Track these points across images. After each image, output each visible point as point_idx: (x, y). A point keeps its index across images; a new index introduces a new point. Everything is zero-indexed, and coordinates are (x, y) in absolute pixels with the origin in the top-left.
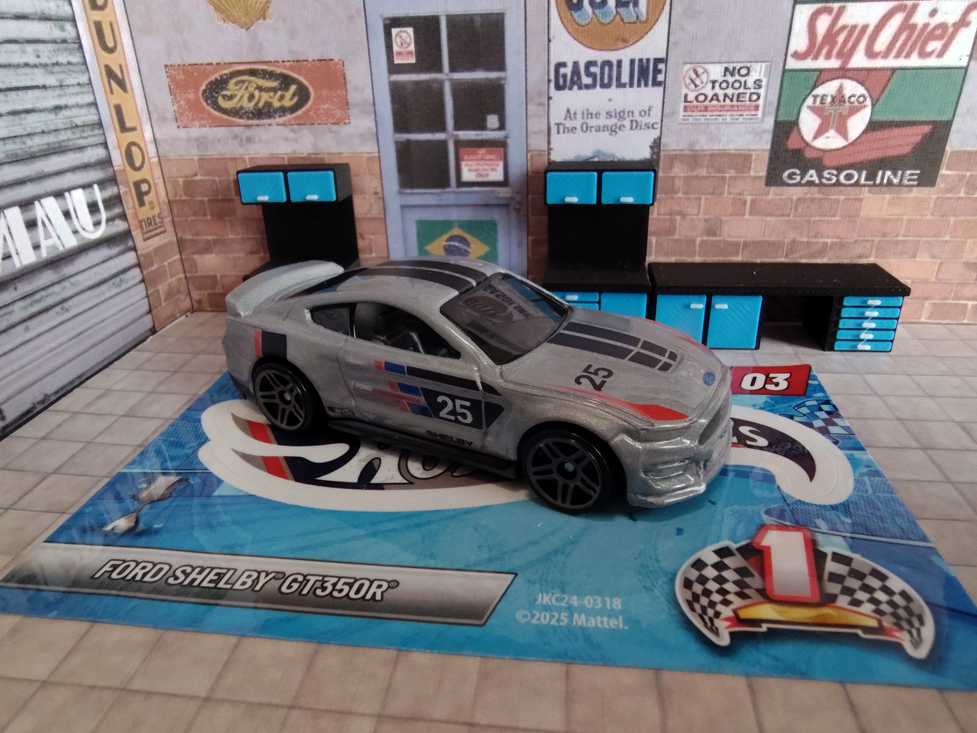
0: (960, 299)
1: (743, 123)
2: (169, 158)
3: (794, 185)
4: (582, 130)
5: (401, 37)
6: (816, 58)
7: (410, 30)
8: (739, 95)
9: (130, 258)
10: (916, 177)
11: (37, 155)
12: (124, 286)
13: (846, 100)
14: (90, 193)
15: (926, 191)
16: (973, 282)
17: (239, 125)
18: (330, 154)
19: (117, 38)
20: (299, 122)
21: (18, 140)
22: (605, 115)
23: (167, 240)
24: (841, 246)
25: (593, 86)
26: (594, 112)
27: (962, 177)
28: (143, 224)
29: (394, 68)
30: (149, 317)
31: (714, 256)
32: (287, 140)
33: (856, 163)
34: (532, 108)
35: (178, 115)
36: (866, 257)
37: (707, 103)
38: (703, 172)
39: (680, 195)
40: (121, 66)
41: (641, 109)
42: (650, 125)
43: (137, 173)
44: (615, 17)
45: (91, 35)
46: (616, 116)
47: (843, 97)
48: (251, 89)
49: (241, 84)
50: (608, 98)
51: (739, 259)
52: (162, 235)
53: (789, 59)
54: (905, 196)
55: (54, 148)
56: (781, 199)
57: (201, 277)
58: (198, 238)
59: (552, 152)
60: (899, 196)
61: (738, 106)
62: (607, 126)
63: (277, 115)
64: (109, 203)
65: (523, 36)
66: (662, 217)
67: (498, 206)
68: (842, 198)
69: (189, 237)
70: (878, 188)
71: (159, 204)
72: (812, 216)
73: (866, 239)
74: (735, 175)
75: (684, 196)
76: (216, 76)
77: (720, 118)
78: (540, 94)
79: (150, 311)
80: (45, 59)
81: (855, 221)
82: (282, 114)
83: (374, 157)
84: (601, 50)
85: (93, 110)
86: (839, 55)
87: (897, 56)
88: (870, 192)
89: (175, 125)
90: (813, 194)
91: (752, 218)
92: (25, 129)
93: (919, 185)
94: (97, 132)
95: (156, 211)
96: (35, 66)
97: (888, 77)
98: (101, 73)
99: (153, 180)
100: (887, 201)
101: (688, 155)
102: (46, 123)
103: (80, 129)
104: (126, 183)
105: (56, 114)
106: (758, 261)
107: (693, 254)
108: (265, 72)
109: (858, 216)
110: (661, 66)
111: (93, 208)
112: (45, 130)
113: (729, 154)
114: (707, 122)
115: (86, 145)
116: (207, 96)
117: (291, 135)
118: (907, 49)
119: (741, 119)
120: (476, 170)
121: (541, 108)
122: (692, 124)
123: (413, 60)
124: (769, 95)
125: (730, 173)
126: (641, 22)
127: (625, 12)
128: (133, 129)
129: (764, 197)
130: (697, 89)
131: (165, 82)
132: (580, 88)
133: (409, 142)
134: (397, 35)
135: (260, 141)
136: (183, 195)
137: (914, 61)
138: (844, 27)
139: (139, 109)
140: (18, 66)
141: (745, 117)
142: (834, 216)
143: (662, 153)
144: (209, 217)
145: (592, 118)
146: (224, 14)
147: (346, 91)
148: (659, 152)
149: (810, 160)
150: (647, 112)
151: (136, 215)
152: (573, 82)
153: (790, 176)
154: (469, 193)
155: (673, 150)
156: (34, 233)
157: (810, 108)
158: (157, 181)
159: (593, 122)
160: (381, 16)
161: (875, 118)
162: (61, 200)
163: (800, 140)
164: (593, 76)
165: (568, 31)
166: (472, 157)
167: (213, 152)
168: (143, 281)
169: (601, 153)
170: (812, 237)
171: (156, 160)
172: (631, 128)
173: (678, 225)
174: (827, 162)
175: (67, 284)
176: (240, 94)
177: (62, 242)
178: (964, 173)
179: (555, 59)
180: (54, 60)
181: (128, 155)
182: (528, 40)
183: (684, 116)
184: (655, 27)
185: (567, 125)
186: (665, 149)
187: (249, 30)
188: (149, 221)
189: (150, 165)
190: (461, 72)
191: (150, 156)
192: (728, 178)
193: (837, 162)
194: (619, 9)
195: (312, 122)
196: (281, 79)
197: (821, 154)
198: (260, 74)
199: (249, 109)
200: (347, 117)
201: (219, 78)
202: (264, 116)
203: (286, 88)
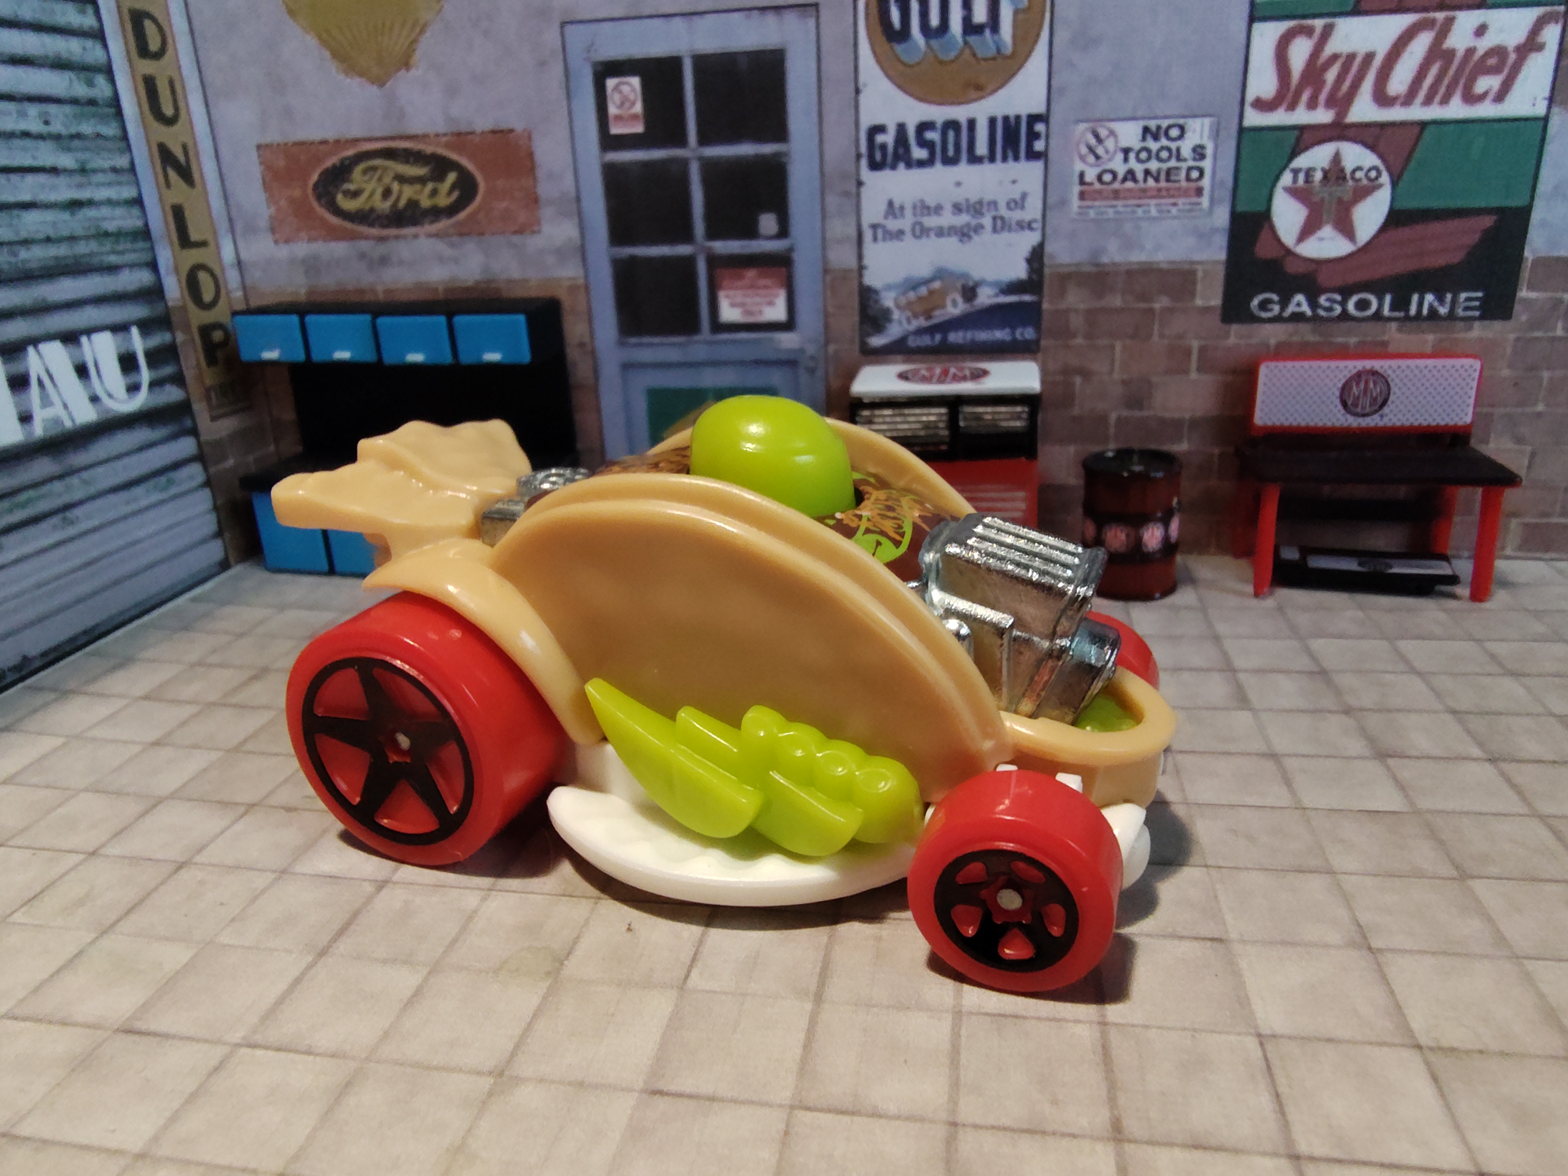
1: (1177, 217)
2: (260, 291)
3: (1270, 320)
4: (914, 235)
5: (620, 92)
6: (1292, 107)
7: (636, 81)
8: (1169, 172)
9: (186, 446)
10: (1477, 303)
11: (37, 274)
12: (174, 491)
13: (1348, 176)
14: (124, 339)
15: (1495, 327)
17: (367, 238)
18: (509, 281)
19: (181, 104)
20: (462, 231)
22: (951, 209)
23: (254, 422)
25: (931, 162)
26: (933, 206)
27: (1556, 303)
28: (214, 393)
29: (609, 142)
30: (216, 544)
31: (1137, 441)
33: (1373, 282)
34: (832, 200)
35: (275, 223)
37: (1117, 185)
38: (1116, 301)
39: (1079, 341)
40: (185, 148)
41: (1010, 198)
42: (1025, 225)
43: (206, 313)
44: (962, 50)
45: (137, 94)
46: (968, 211)
47: (1342, 170)
48: (387, 180)
49: (372, 173)
50: (955, 181)
51: (1183, 447)
52: (246, 414)
53: (1248, 110)
54: (1462, 335)
55: (66, 266)
56: (1250, 345)
59: (865, 272)
60: (1451, 336)
61: (1168, 190)
62: (955, 228)
63: (427, 221)
64: (154, 357)
65: (816, 85)
66: (1051, 378)
67: (780, 363)
68: (1353, 339)
70: (1413, 324)
74: (1170, 305)
75: (1086, 342)
76: (335, 160)
77: (1140, 211)
78: (844, 177)
79: (220, 534)
80: (57, 127)
82: (434, 218)
83: (578, 285)
84: (941, 104)
85: (136, 211)
86: (1331, 102)
87: (1427, 102)
88: (1400, 330)
89: (270, 238)
90: (1304, 335)
91: (1202, 376)
92: (17, 233)
93: (1482, 318)
94: (141, 244)
95: (235, 375)
96: (40, 137)
97: (1415, 137)
98: (152, 155)
100: (1430, 344)
101: (1088, 274)
102: (54, 224)
103: (112, 239)
104: (187, 328)
105: (73, 213)
107: (1105, 438)
108: (408, 153)
110: (1040, 127)
111: (128, 363)
112: (52, 234)
113: (1158, 270)
114: (1118, 216)
115: (120, 263)
116: (320, 193)
117: (448, 252)
118: (1443, 89)
119: (1174, 211)
120: (743, 305)
121: (845, 201)
122: (1094, 221)
123: (640, 128)
124: (1218, 170)
125: (1161, 303)
126: (1003, 55)
127: (979, 43)
128: (203, 244)
129: (1221, 342)
130: (1099, 162)
131: (256, 171)
132: (909, 165)
133: (633, 259)
134: (616, 88)
135: (401, 263)
137: (1456, 109)
138: (1335, 57)
139: (215, 213)
140: (10, 136)
141: (1181, 207)
143: (1047, 271)
145: (929, 214)
146: (346, 64)
147: (535, 179)
148: (1042, 269)
149: (1294, 277)
150: (1020, 203)
151: (201, 378)
152: (897, 158)
153: (1264, 305)
154: (734, 342)
155: (1062, 265)
156: (23, 396)
157: (1288, 190)
159: (931, 221)
160: (589, 60)
161: (1399, 206)
162: (71, 347)
163: (1276, 243)
164: (929, 145)
165: (887, 76)
166: (736, 283)
167: (328, 281)
168: (207, 484)
169: (946, 271)
171: (239, 291)
172: (995, 230)
173: (1077, 391)
174: (1323, 279)
175: (74, 480)
176: (369, 188)
177: (70, 414)
178: (1559, 295)
179: (867, 121)
180: (73, 130)
181: (192, 285)
182: (825, 92)
183: (1080, 207)
184: (1028, 64)
185: (889, 227)
186: (1050, 263)
187: (384, 87)
188: (223, 390)
189: (230, 303)
190: (716, 145)
191: (230, 288)
192: (1158, 309)
193: (1340, 282)
194: (968, 38)
195: (482, 231)
196: (432, 164)
197: (1310, 268)
198: (401, 156)
199: (384, 211)
200: (536, 222)
201: (338, 164)
202: (406, 223)
203: (441, 178)
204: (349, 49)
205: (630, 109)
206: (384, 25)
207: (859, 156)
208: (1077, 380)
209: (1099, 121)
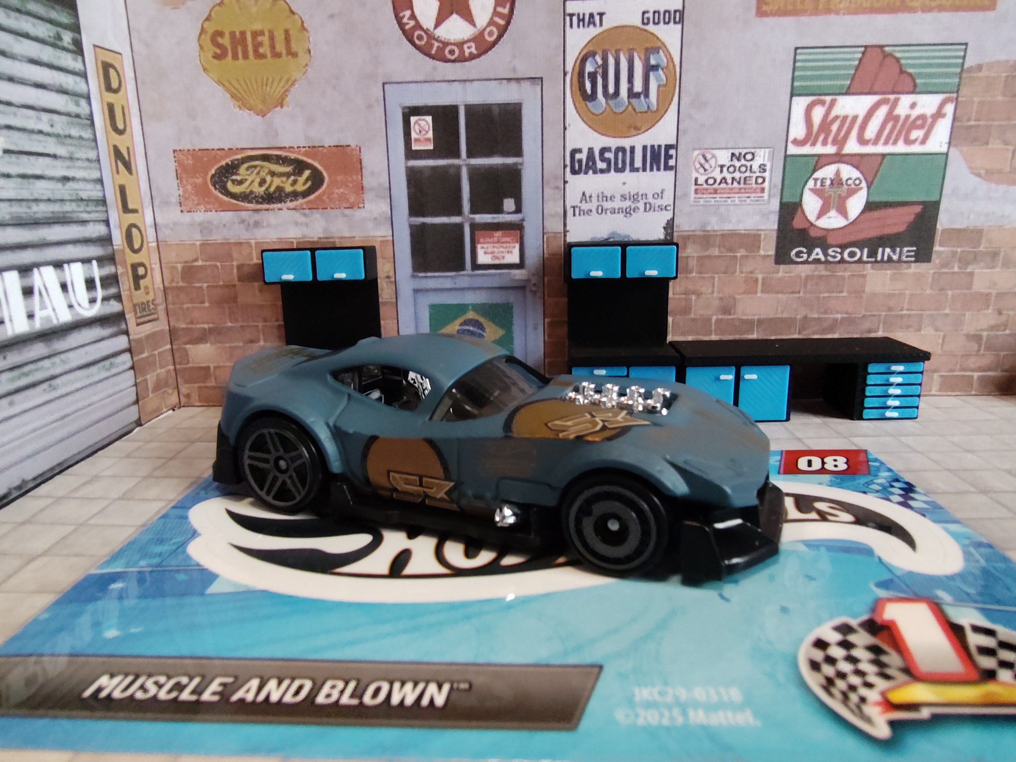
0: (965, 370)
1: (750, 205)
2: (169, 243)
3: (802, 263)
4: (598, 213)
5: (419, 125)
6: (814, 144)
7: (429, 119)
8: (745, 178)
9: (122, 342)
10: (913, 254)
11: (41, 221)
12: (114, 371)
13: (844, 183)
14: (88, 268)
15: (922, 267)
16: (975, 353)
18: (342, 238)
19: (128, 122)
20: (312, 206)
21: (24, 204)
22: (620, 198)
23: (158, 329)
24: (850, 321)
25: (608, 170)
26: (609, 196)
27: (954, 253)
28: (137, 308)
29: (410, 154)
30: (135, 408)
31: (730, 335)
32: (296, 224)
33: (858, 241)
34: (548, 192)
35: (182, 200)
36: (875, 332)
37: (716, 186)
38: (715, 252)
39: (694, 274)
40: (128, 148)
41: (654, 192)
42: (663, 207)
43: (135, 255)
44: (627, 107)
45: (104, 114)
46: (630, 199)
47: (841, 180)
49: (253, 169)
50: (622, 182)
51: (754, 336)
52: (154, 323)
53: (790, 146)
54: (905, 271)
55: (58, 218)
56: (790, 278)
57: (193, 368)
58: (193, 326)
59: (568, 234)
60: (899, 271)
61: (745, 189)
62: (622, 209)
63: (288, 200)
64: (106, 282)
65: (540, 124)
66: (677, 296)
67: (515, 288)
68: (847, 274)
69: (184, 326)
70: (880, 264)
71: (154, 289)
72: (820, 293)
73: (873, 313)
74: (746, 254)
75: (698, 275)
76: (228, 161)
77: (729, 200)
78: (556, 178)
79: (137, 402)
80: (58, 129)
81: (861, 297)
82: (293, 198)
83: (387, 241)
84: (615, 137)
85: (99, 187)
86: (834, 142)
87: (886, 143)
88: (872, 268)
89: (178, 209)
90: (820, 271)
91: (765, 296)
92: (32, 194)
93: (916, 261)
94: (100, 208)
95: (150, 297)
96: (48, 134)
97: (879, 162)
98: (109, 151)
99: (150, 265)
100: (889, 276)
101: (699, 236)
102: (53, 191)
103: (85, 203)
104: (124, 264)
105: (64, 185)
106: (773, 338)
107: (709, 332)
108: (278, 157)
109: (864, 292)
110: (672, 152)
111: (90, 284)
112: (52, 198)
113: (739, 234)
114: (716, 203)
115: (88, 219)
116: (216, 181)
117: (302, 219)
118: (894, 137)
119: (748, 200)
120: (492, 253)
121: (557, 191)
122: (703, 205)
123: (431, 147)
124: (773, 178)
125: (741, 253)
126: (652, 112)
127: (637, 103)
128: (135, 211)
129: (775, 276)
130: (706, 172)
131: (172, 166)
132: (595, 172)
133: (424, 225)
134: (416, 123)
135: (269, 226)
136: (180, 280)
137: (901, 148)
138: (837, 117)
139: (142, 192)
140: (32, 132)
141: (752, 198)
142: (841, 292)
143: (675, 234)
144: (207, 304)
145: (607, 200)
146: (241, 102)
147: (362, 176)
148: (673, 233)
149: (815, 239)
150: (660, 195)
151: (131, 297)
152: (588, 167)
153: (798, 254)
154: (486, 275)
155: (686, 231)
156: (30, 301)
157: (811, 190)
158: (153, 266)
159: (608, 205)
160: (400, 105)
161: (871, 200)
162: (59, 271)
163: (805, 219)
164: (608, 161)
165: (583, 120)
166: (488, 240)
167: (217, 237)
168: (132, 368)
169: (617, 234)
170: (822, 314)
171: (154, 244)
172: (645, 210)
173: (693, 304)
174: (831, 240)
175: (56, 359)
176: (250, 179)
177: (56, 315)
178: (954, 249)
179: (570, 146)
180: (67, 133)
181: (129, 237)
182: (545, 128)
183: (695, 198)
184: (665, 116)
185: (582, 208)
186: (678, 230)
187: (265, 117)
188: (143, 306)
189: (148, 250)
190: (478, 157)
191: (149, 240)
192: (739, 257)
193: (839, 241)
194: (630, 100)
195: (325, 206)
196: (295, 165)
197: (823, 234)
198: (273, 159)
199: (259, 193)
200: (361, 201)
201: (230, 164)
202: (274, 201)
203: (300, 173)
204: (243, 92)
205: (424, 135)
206: (268, 79)
207: (565, 166)
208: (694, 297)
209: (706, 149)
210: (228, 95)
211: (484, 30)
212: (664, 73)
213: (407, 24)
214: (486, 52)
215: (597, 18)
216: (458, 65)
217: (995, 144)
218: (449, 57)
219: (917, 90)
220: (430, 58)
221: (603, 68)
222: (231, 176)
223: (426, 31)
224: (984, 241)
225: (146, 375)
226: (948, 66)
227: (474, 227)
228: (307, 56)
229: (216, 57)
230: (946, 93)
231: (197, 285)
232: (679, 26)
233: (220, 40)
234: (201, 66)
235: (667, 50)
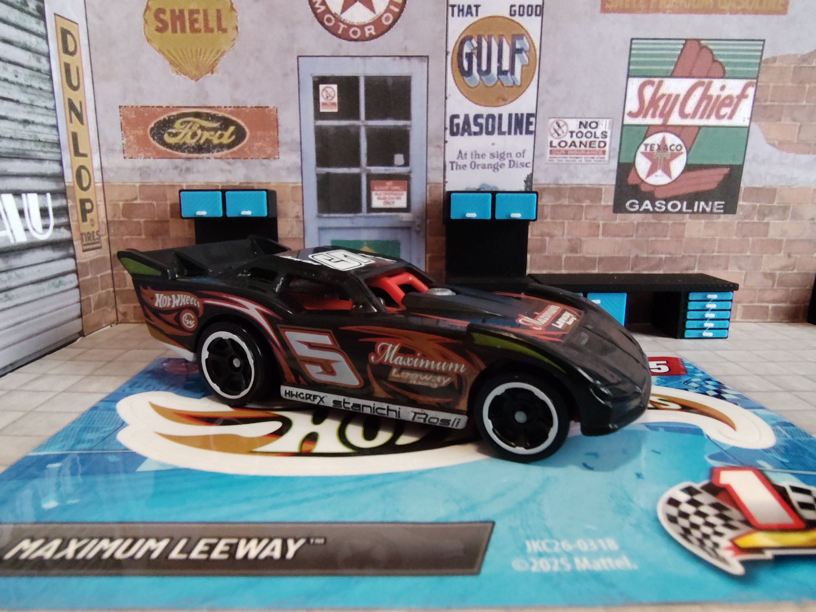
0: (763, 302)
1: (593, 164)
2: (113, 184)
3: (634, 212)
4: (471, 167)
5: (327, 91)
6: (645, 116)
7: (335, 87)
8: (590, 143)
9: (69, 264)
10: (722, 207)
11: (3, 155)
12: (62, 288)
13: (669, 148)
14: (43, 199)
15: (729, 218)
16: (770, 288)
17: (180, 158)
18: (260, 183)
19: (81, 81)
20: (235, 156)
22: (489, 156)
23: (101, 256)
24: (672, 260)
25: (480, 133)
26: (481, 154)
27: (754, 207)
28: (84, 237)
29: (319, 115)
30: (79, 321)
31: (576, 270)
33: (679, 196)
34: (431, 149)
35: (125, 148)
36: (692, 270)
37: (567, 148)
38: (566, 202)
39: (548, 220)
40: (81, 103)
41: (517, 152)
42: (524, 164)
43: (83, 192)
44: (497, 82)
45: (61, 71)
46: (497, 157)
47: (666, 146)
49: (186, 124)
50: (492, 143)
51: (596, 271)
52: (98, 250)
53: (626, 117)
54: (716, 221)
55: (19, 154)
56: (625, 224)
57: (130, 290)
59: (447, 184)
60: (711, 221)
61: (590, 151)
62: (491, 165)
63: (216, 151)
64: (58, 212)
65: (426, 94)
66: (535, 238)
67: (402, 228)
68: (670, 222)
70: (696, 215)
71: (99, 223)
72: (649, 237)
73: (690, 255)
74: (590, 204)
75: (551, 221)
76: (166, 116)
77: (577, 160)
78: (438, 138)
79: (81, 316)
80: (21, 80)
81: (681, 241)
82: (220, 149)
83: (297, 187)
84: (486, 106)
85: (54, 132)
86: (661, 115)
87: (701, 117)
88: (690, 218)
89: (122, 155)
90: (649, 219)
91: (605, 238)
93: (724, 213)
94: (55, 150)
95: (95, 229)
96: (12, 83)
97: (696, 132)
98: (65, 104)
99: (96, 201)
100: (703, 224)
101: (553, 189)
102: (15, 130)
103: (42, 144)
104: (74, 199)
105: (24, 127)
106: (611, 272)
107: (560, 267)
108: (208, 115)
109: (684, 236)
110: (532, 119)
111: (44, 212)
112: (13, 137)
113: (585, 187)
114: (567, 162)
115: (45, 158)
116: (154, 133)
117: (227, 167)
118: (707, 112)
119: (593, 160)
120: (384, 198)
121: (438, 150)
122: (556, 164)
123: (335, 110)
124: (613, 144)
125: (586, 203)
126: (516, 85)
127: (505, 79)
128: (85, 155)
129: (613, 222)
130: (560, 136)
131: (117, 119)
132: (470, 134)
133: (328, 174)
136: (121, 216)
137: (713, 121)
138: (663, 95)
139: (91, 140)
141: (596, 159)
142: (665, 236)
143: (534, 185)
144: (143, 237)
145: (479, 158)
146: (178, 68)
147: (278, 132)
148: (532, 186)
149: (645, 193)
150: (522, 154)
151: (78, 228)
152: (464, 130)
153: (632, 205)
154: (378, 217)
155: (543, 184)
157: (643, 153)
158: (99, 203)
159: (479, 161)
160: (311, 75)
161: (690, 162)
162: (17, 199)
163: (637, 177)
164: (480, 125)
165: (461, 91)
166: (381, 188)
167: (154, 180)
168: (78, 287)
169: (487, 184)
170: (650, 253)
171: (100, 185)
172: (510, 167)
173: (547, 244)
174: (657, 194)
175: (12, 274)
176: (184, 132)
177: (14, 236)
178: (755, 204)
179: (450, 113)
180: (29, 83)
181: (79, 177)
182: (429, 97)
183: (550, 158)
184: (527, 90)
185: (459, 163)
186: (535, 183)
187: (198, 81)
188: (89, 235)
189: (95, 189)
190: (375, 120)
191: (96, 181)
192: (584, 206)
193: (665, 195)
194: (500, 77)
195: (246, 157)
196: (222, 121)
197: (652, 189)
198: (203, 116)
199: (191, 144)
200: (277, 153)
201: (167, 118)
202: (204, 151)
203: (226, 129)
204: (180, 60)
205: (331, 100)
206: (201, 50)
207: (445, 129)
208: (547, 239)
209: (560, 118)
210: (167, 62)
211: (382, 16)
212: (527, 56)
213: (319, 8)
214: (383, 33)
215: (474, 9)
216: (360, 43)
217: (786, 121)
218: (353, 36)
219: (727, 75)
220: (337, 37)
221: (477, 50)
222: (169, 129)
223: (334, 15)
224: (777, 197)
225: (89, 294)
226: (750, 57)
227: (370, 177)
228: (235, 31)
229: (159, 30)
230: (749, 79)
231: (135, 220)
232: (540, 18)
233: (162, 16)
234: (145, 37)
235: (530, 38)
